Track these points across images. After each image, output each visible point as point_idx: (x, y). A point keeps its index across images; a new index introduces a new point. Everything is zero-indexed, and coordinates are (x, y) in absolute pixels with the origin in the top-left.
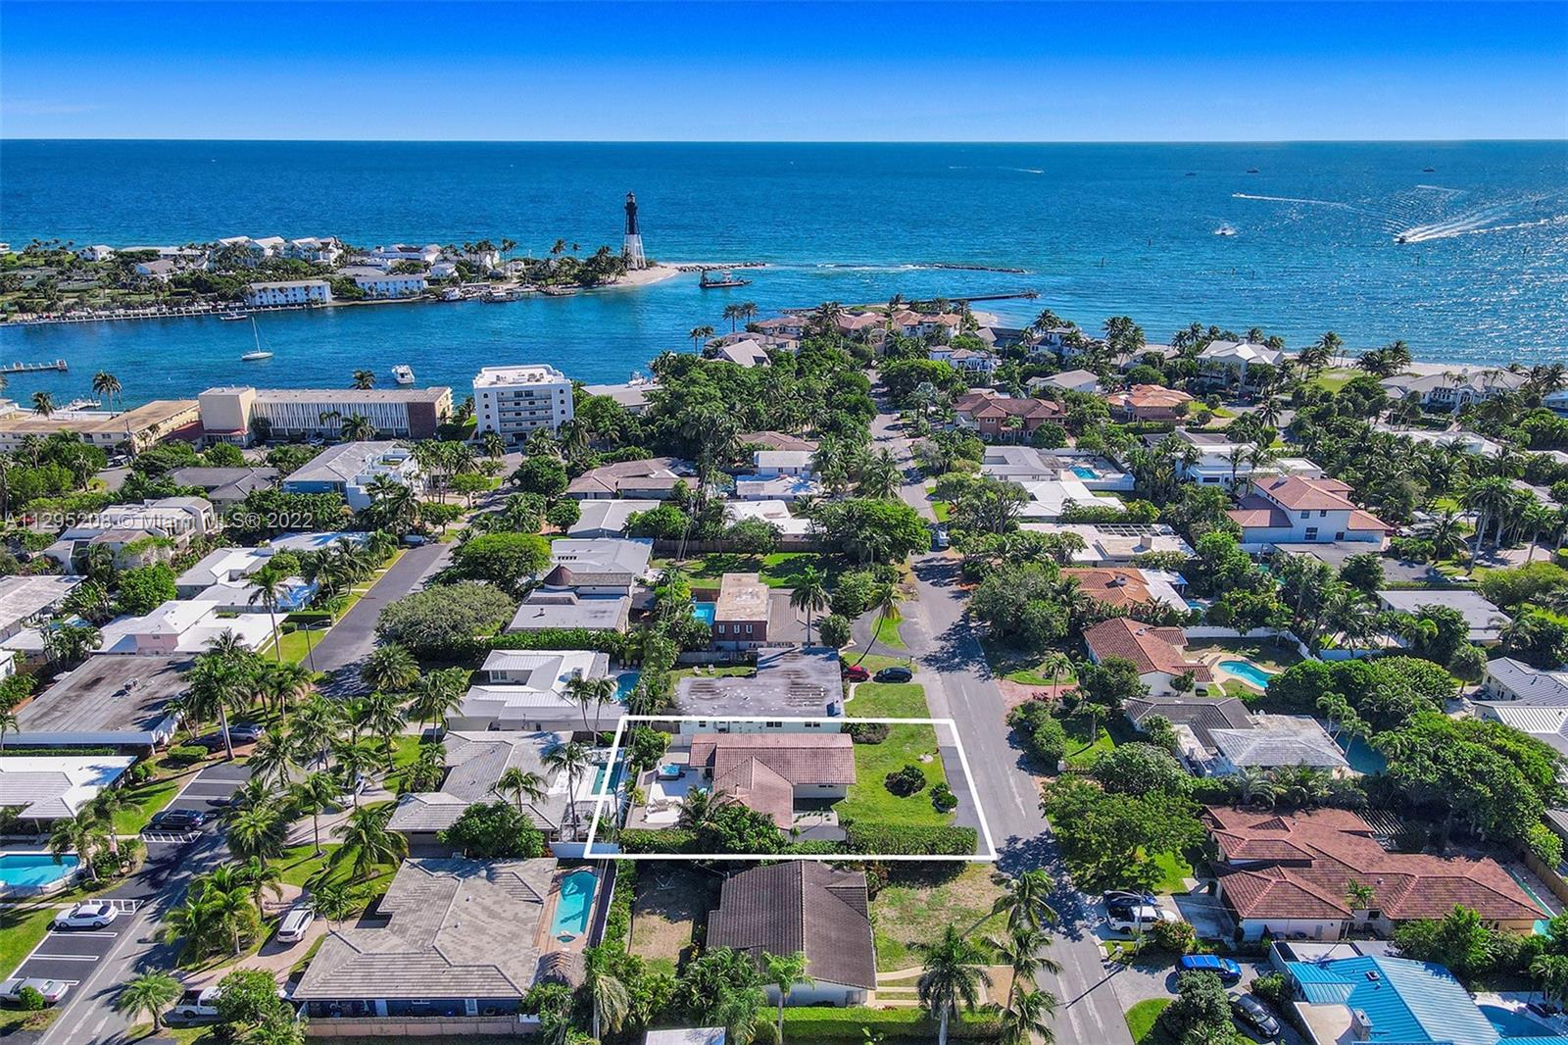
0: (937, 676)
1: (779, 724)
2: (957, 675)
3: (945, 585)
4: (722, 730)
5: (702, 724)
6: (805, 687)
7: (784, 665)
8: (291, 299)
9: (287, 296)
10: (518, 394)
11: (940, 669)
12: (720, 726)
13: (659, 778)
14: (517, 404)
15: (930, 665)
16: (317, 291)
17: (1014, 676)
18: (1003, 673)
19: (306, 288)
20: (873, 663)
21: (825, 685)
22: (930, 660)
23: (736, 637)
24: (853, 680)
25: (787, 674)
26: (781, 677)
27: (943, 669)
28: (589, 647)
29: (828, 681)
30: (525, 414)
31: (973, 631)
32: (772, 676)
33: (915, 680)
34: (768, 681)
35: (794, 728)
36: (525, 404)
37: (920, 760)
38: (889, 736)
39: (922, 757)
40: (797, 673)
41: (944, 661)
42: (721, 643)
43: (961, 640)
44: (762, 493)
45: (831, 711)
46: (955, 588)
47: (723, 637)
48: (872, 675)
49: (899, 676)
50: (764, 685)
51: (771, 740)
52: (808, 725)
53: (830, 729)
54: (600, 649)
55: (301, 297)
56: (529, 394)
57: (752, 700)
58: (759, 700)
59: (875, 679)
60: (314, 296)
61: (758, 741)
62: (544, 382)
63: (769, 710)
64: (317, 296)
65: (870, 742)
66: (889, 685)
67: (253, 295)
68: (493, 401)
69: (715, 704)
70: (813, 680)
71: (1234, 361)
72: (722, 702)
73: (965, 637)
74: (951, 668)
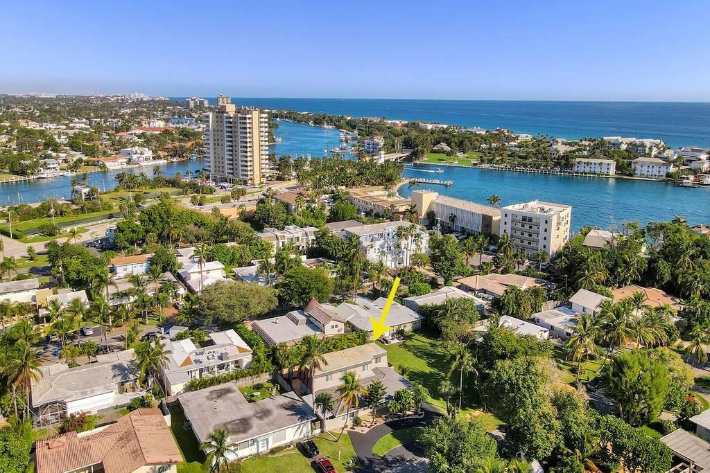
9: (591, 168)
10: (524, 219)
14: (523, 226)
19: (601, 164)
30: (526, 235)
36: (527, 227)
56: (530, 220)
60: (603, 170)
68: (509, 220)
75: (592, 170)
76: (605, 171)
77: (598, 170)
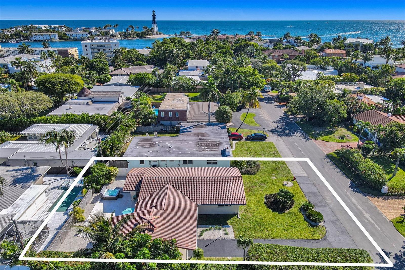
0: (280, 138)
1: (191, 162)
2: (290, 138)
3: (272, 103)
4: (154, 166)
5: (142, 162)
6: (207, 141)
7: (194, 131)
8: (45, 38)
9: (43, 37)
10: (99, 46)
11: (281, 135)
12: (153, 163)
13: (103, 199)
14: (99, 50)
15: (274, 134)
16: (53, 36)
17: (322, 138)
18: (315, 137)
19: (50, 35)
20: (244, 132)
21: (219, 140)
22: (273, 131)
23: (171, 119)
24: (234, 140)
25: (197, 135)
26: (193, 136)
27: (282, 135)
28: (88, 123)
29: (221, 138)
31: (291, 119)
32: (188, 135)
33: (268, 140)
34: (185, 138)
35: (200, 164)
36: (102, 50)
37: (285, 185)
38: (260, 169)
39: (285, 183)
40: (203, 134)
41: (281, 132)
42: (162, 122)
43: (287, 123)
45: (224, 154)
46: (276, 104)
47: (163, 119)
48: (244, 138)
49: (260, 138)
50: (183, 140)
51: (184, 171)
52: (209, 162)
53: (223, 164)
54: (94, 123)
55: (48, 38)
56: (103, 46)
57: (175, 148)
58: (179, 148)
59: (246, 140)
60: (52, 37)
61: (175, 172)
63: (185, 153)
64: (53, 38)
65: (249, 173)
66: (255, 143)
67: (32, 36)
68: (89, 48)
69: (151, 150)
70: (212, 137)
72: (156, 149)
73: (288, 122)
74: (286, 135)
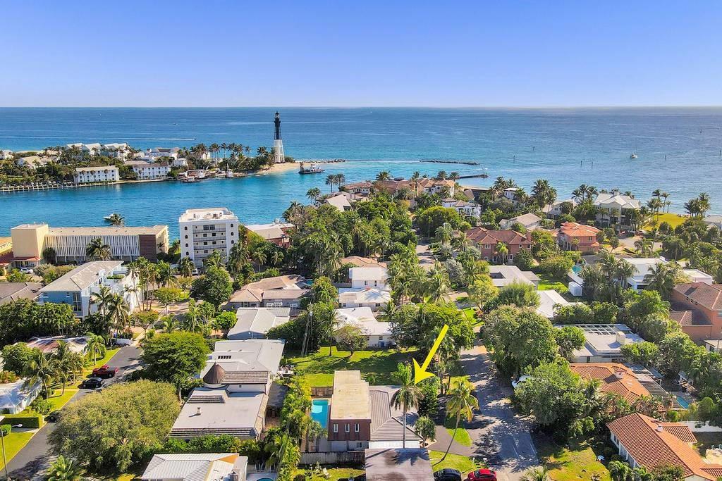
9: (95, 176)
10: (206, 228)
14: (205, 235)
16: (111, 173)
19: (106, 171)
23: (347, 437)
30: (210, 244)
36: (210, 235)
44: (356, 301)
47: (337, 437)
56: (212, 227)
62: (222, 218)
67: (77, 176)
68: (190, 232)
71: (613, 206)
75: (97, 179)
76: (109, 177)
77: (103, 178)
